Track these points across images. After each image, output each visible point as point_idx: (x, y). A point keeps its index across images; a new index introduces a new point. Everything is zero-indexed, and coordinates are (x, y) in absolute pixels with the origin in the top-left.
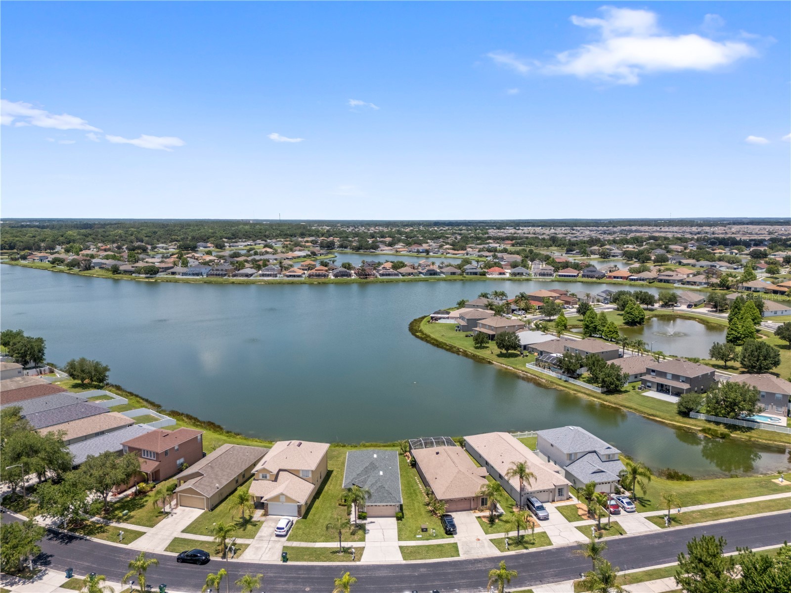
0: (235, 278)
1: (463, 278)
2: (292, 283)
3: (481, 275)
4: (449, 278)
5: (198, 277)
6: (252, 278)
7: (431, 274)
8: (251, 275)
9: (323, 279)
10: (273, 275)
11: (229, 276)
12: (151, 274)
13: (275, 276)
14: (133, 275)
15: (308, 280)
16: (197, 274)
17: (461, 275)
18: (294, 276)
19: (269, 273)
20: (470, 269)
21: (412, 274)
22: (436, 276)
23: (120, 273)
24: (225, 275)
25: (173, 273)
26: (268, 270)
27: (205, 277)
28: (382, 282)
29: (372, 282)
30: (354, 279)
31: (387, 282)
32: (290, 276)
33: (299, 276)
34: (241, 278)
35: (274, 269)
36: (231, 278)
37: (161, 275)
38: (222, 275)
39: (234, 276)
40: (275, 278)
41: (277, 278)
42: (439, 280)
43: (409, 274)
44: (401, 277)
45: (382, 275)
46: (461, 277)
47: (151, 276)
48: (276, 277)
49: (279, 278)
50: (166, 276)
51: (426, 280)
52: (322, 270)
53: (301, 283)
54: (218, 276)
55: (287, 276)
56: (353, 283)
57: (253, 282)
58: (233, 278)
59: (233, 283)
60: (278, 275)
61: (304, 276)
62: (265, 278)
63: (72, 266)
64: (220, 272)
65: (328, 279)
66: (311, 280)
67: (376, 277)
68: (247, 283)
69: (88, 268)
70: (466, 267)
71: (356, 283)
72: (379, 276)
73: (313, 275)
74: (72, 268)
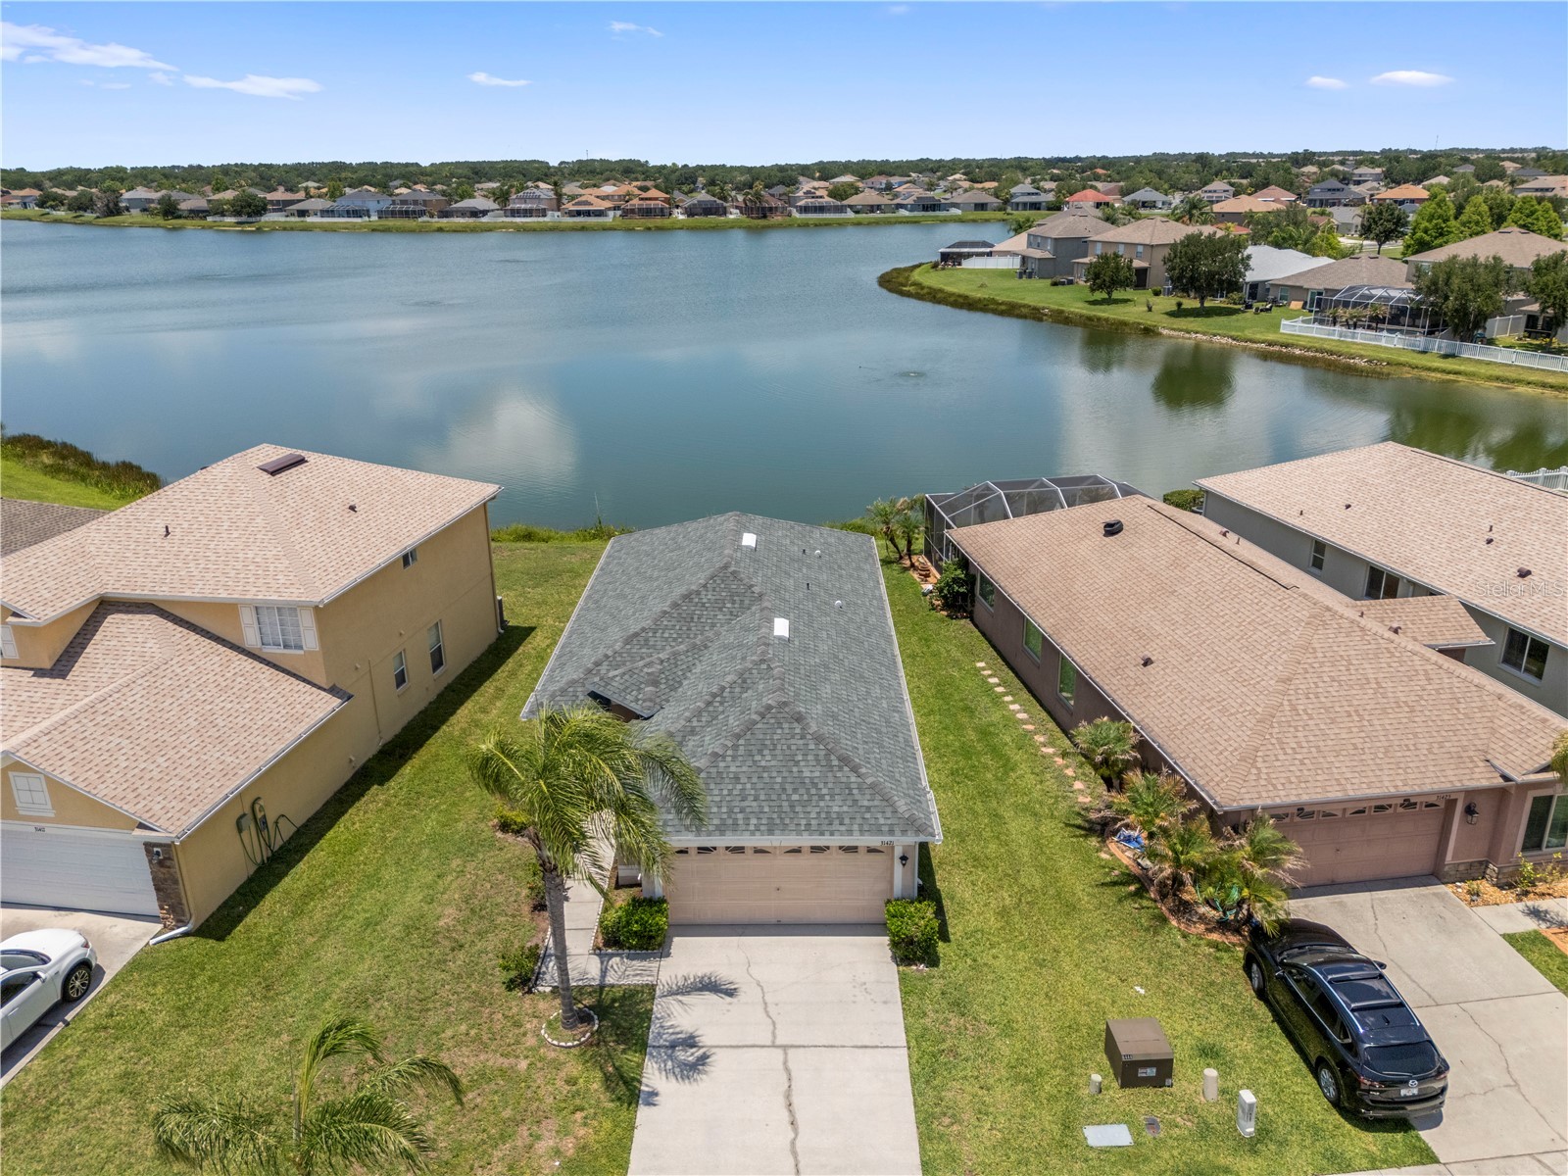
0: (445, 220)
1: (1005, 217)
2: (583, 229)
3: (1049, 209)
4: (971, 217)
5: (359, 220)
6: (484, 220)
7: (926, 208)
8: (485, 213)
9: (658, 221)
10: (537, 210)
11: (432, 216)
12: (249, 215)
13: (543, 212)
14: (209, 219)
15: (619, 222)
16: (356, 213)
17: (1000, 210)
18: (588, 213)
19: (528, 206)
20: (1023, 194)
21: (879, 207)
22: (937, 213)
23: (179, 217)
24: (422, 213)
25: (302, 213)
26: (524, 200)
27: (374, 218)
28: (805, 225)
29: (779, 226)
30: (734, 221)
31: (816, 225)
32: (579, 213)
33: (600, 213)
34: (461, 220)
35: (536, 197)
36: (436, 219)
37: (271, 218)
38: (414, 212)
39: (445, 214)
40: (541, 219)
41: (545, 219)
42: (945, 221)
43: (872, 208)
44: (850, 215)
45: (805, 209)
46: (1000, 215)
47: (250, 220)
48: (545, 216)
49: (553, 217)
50: (288, 219)
51: (914, 222)
52: (656, 199)
53: (605, 229)
54: (406, 214)
55: (571, 214)
56: (732, 228)
57: (489, 229)
58: (441, 220)
59: (440, 230)
60: (549, 213)
61: (611, 214)
62: (518, 220)
63: (79, 209)
64: (411, 208)
65: (669, 221)
66: (628, 222)
67: (790, 215)
68: (473, 230)
69: (113, 210)
70: (1013, 191)
71: (740, 227)
72: (796, 214)
73: (632, 211)
74: (81, 213)
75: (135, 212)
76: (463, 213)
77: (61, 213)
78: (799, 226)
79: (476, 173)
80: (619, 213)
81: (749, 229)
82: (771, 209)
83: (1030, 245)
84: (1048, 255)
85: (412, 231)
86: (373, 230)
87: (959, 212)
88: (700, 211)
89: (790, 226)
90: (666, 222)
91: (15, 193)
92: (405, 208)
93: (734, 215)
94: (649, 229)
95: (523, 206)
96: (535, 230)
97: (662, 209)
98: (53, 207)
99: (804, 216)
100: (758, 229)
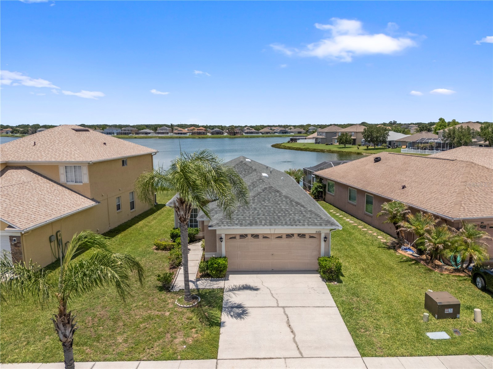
0: (137, 135)
2: (180, 138)
4: (297, 135)
6: (149, 135)
7: (283, 133)
8: (149, 133)
9: (203, 136)
10: (166, 133)
11: (133, 134)
13: (168, 133)
15: (191, 136)
16: (110, 133)
17: (305, 133)
18: (181, 134)
19: (163, 131)
20: (312, 129)
21: (269, 133)
22: (287, 134)
24: (130, 133)
26: (162, 130)
28: (247, 137)
29: (240, 137)
30: (225, 136)
31: (250, 137)
32: (179, 133)
33: (185, 134)
34: (142, 135)
35: (166, 129)
36: (134, 135)
38: (128, 133)
40: (167, 135)
41: (168, 135)
42: (289, 136)
43: (267, 133)
44: (261, 134)
45: (247, 133)
46: (305, 135)
48: (168, 134)
49: (170, 135)
52: (202, 130)
53: (186, 138)
54: (125, 134)
55: (176, 134)
56: (225, 138)
57: (151, 138)
58: (136, 135)
59: (136, 138)
60: (169, 133)
61: (188, 134)
62: (160, 135)
63: (24, 133)
64: (127, 132)
65: (206, 136)
66: (193, 136)
67: (242, 134)
68: (146, 138)
70: (309, 128)
71: (227, 138)
72: (244, 134)
73: (195, 133)
76: (143, 133)
77: (18, 135)
78: (245, 137)
80: (191, 133)
81: (230, 138)
82: (237, 133)
83: (318, 135)
84: (324, 137)
85: (127, 138)
87: (293, 134)
88: (215, 133)
89: (243, 137)
90: (205, 136)
91: (4, 130)
92: (125, 132)
93: (226, 134)
94: (200, 138)
95: (161, 131)
96: (165, 138)
97: (204, 133)
98: (16, 133)
99: (247, 135)
100: (232, 138)
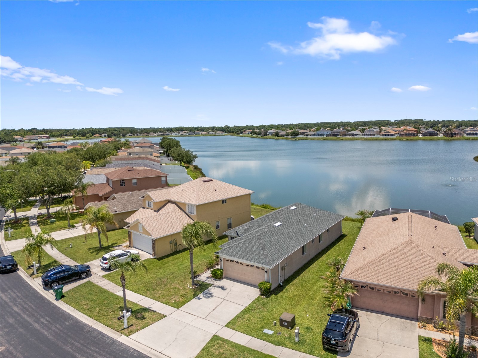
0: (344, 137)
2: (386, 140)
5: (321, 137)
6: (355, 137)
8: (356, 135)
9: (412, 138)
10: (372, 134)
11: (341, 136)
12: (294, 136)
13: (374, 135)
14: (285, 137)
15: (398, 138)
16: (321, 135)
18: (388, 135)
19: (370, 133)
23: (279, 136)
24: (338, 135)
25: (307, 135)
26: (369, 131)
27: (325, 136)
28: (468, 139)
29: (458, 139)
30: (440, 137)
31: (473, 139)
32: (385, 135)
33: (392, 135)
34: (349, 137)
35: (373, 131)
37: (300, 136)
38: (336, 135)
39: (345, 135)
40: (373, 137)
41: (374, 137)
45: (470, 134)
47: (294, 137)
49: (377, 136)
50: (303, 137)
52: (413, 131)
53: (393, 140)
54: (334, 135)
55: (383, 135)
56: (439, 140)
57: (356, 139)
58: (343, 137)
59: (342, 140)
60: (376, 135)
61: (396, 135)
62: (366, 137)
63: (258, 134)
64: (336, 134)
65: (417, 137)
66: (402, 138)
67: (463, 136)
68: (351, 140)
69: (265, 135)
71: (442, 140)
72: (465, 135)
73: (403, 135)
74: (259, 135)
75: (270, 135)
76: (350, 135)
77: (255, 136)
78: (466, 139)
79: (365, 124)
80: (399, 135)
81: (445, 140)
82: (455, 134)
85: (334, 140)
86: (324, 140)
88: (428, 134)
89: (462, 139)
90: (415, 138)
91: (247, 131)
92: (334, 134)
93: (441, 135)
94: (408, 140)
95: (368, 133)
96: (370, 140)
97: (414, 134)
98: (253, 134)
99: (468, 136)
100: (449, 140)
